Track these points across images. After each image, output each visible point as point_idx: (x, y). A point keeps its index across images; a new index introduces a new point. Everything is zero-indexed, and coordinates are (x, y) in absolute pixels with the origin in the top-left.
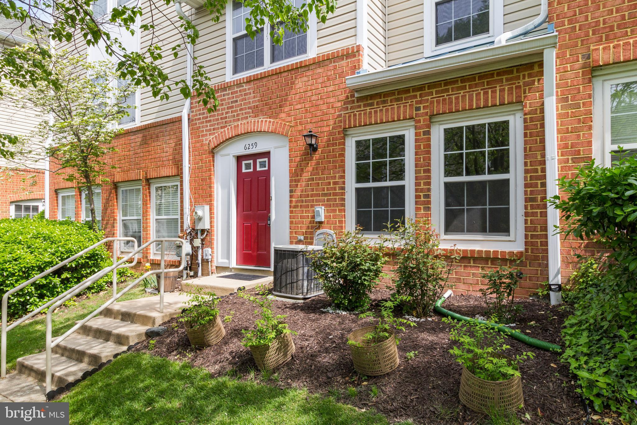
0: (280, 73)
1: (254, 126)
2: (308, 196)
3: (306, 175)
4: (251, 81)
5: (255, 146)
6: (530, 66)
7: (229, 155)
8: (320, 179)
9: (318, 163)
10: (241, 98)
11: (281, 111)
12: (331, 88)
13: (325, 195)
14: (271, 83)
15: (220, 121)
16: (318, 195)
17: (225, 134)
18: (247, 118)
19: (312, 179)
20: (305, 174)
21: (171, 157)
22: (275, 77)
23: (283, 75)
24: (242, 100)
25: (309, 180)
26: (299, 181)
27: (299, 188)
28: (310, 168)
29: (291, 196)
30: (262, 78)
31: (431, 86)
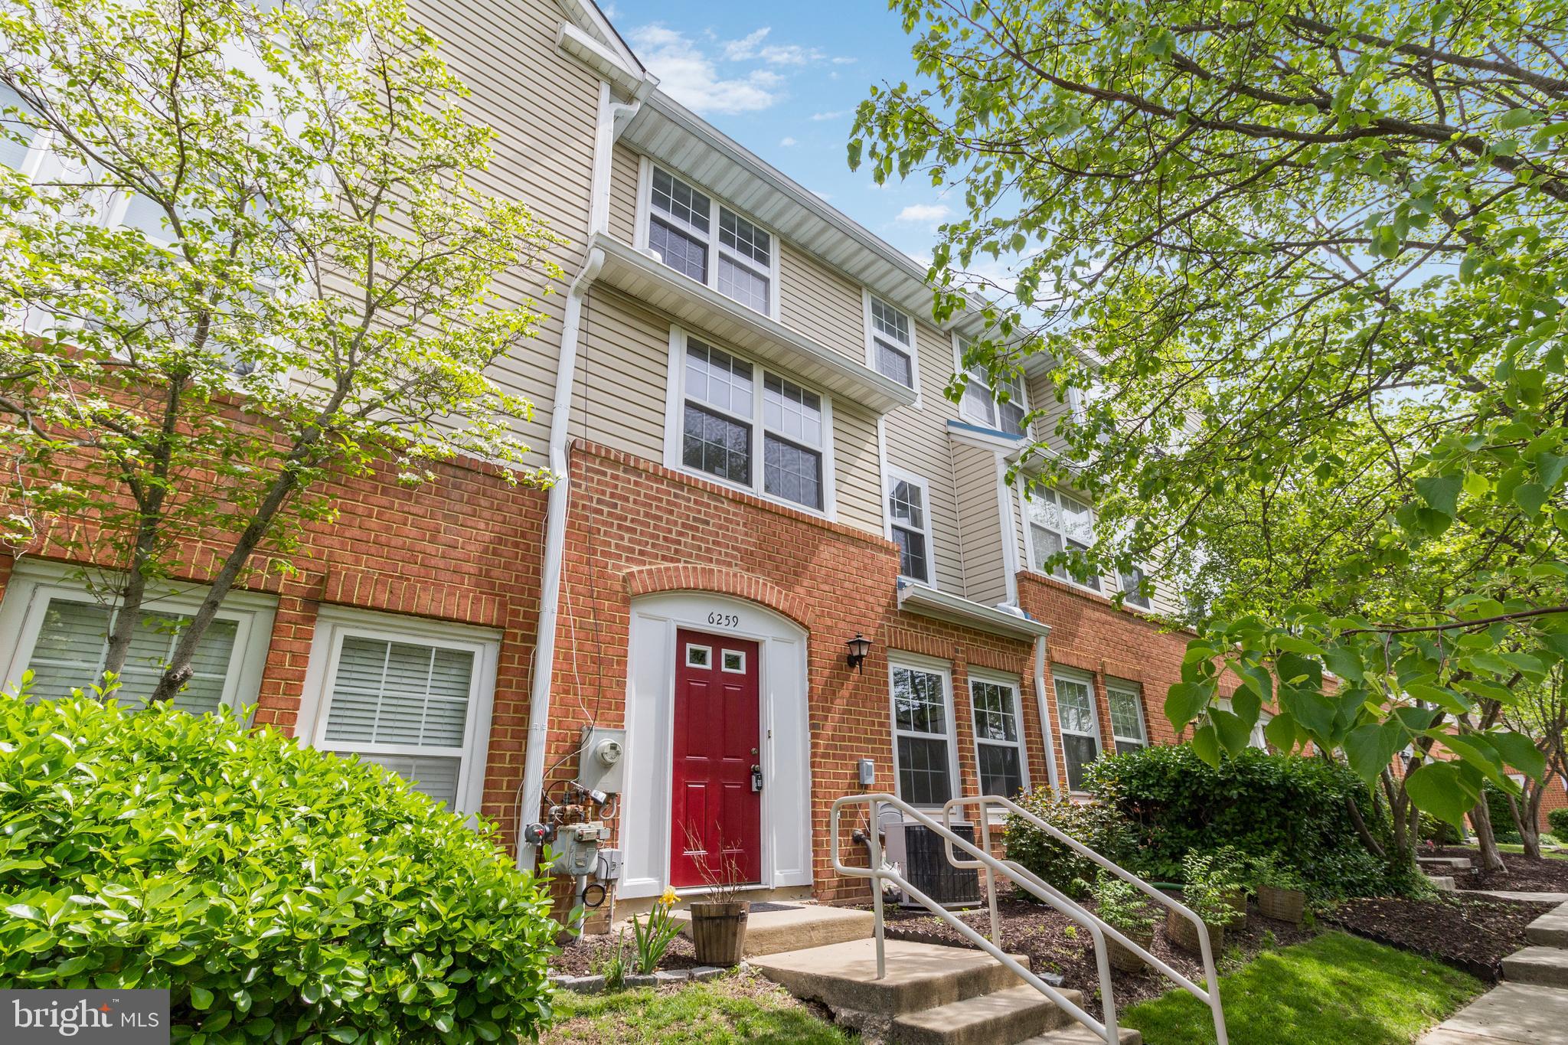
0: (797, 520)
1: (749, 586)
2: (843, 739)
3: (840, 704)
4: (741, 502)
5: (732, 624)
6: (1022, 643)
7: (664, 620)
8: (860, 713)
9: (856, 688)
10: (716, 521)
11: (797, 583)
12: (869, 582)
13: (868, 741)
14: (780, 526)
15: (661, 542)
16: (858, 740)
17: (678, 577)
18: (729, 564)
19: (849, 712)
20: (838, 701)
21: (471, 567)
22: (785, 521)
23: (800, 525)
24: (721, 527)
25: (845, 712)
26: (829, 710)
27: (830, 724)
28: (845, 693)
29: (814, 736)
30: (763, 510)
31: (967, 630)
